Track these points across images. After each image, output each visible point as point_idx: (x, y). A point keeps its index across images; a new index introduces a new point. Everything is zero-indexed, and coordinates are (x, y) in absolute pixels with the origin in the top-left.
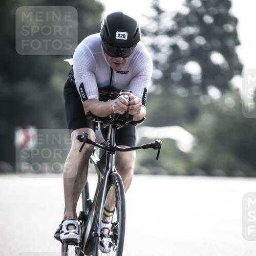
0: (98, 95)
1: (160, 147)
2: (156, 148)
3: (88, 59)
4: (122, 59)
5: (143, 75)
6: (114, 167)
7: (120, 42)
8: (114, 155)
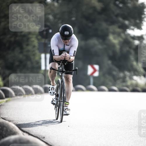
7: (66, 35)
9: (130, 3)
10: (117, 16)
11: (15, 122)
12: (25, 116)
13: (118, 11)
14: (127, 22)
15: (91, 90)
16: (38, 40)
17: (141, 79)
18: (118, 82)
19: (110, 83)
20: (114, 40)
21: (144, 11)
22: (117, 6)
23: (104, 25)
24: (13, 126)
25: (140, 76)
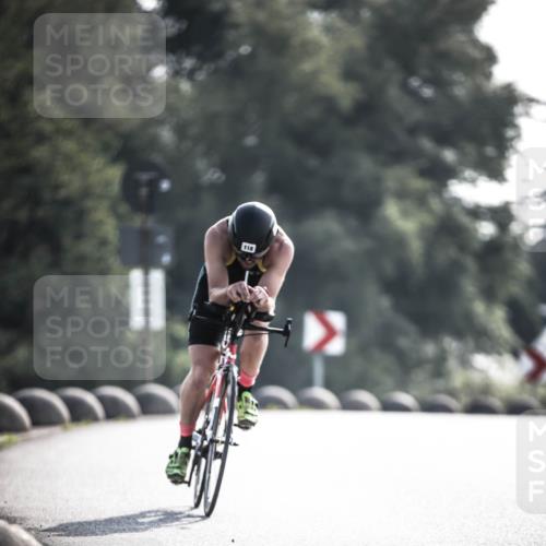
9: (461, 83)
10: (413, 131)
11: (30, 524)
12: (67, 501)
13: (417, 115)
14: (449, 155)
15: (317, 405)
16: (119, 217)
17: (502, 366)
18: (420, 375)
19: (388, 381)
20: (402, 220)
21: (512, 115)
22: (414, 94)
23: (365, 165)
24: (23, 541)
25: (500, 354)
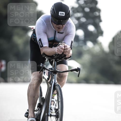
0: (48, 45)
1: (80, 70)
2: (77, 71)
3: (43, 26)
4: (62, 26)
5: (71, 34)
6: (56, 81)
7: (61, 17)
8: (56, 75)
